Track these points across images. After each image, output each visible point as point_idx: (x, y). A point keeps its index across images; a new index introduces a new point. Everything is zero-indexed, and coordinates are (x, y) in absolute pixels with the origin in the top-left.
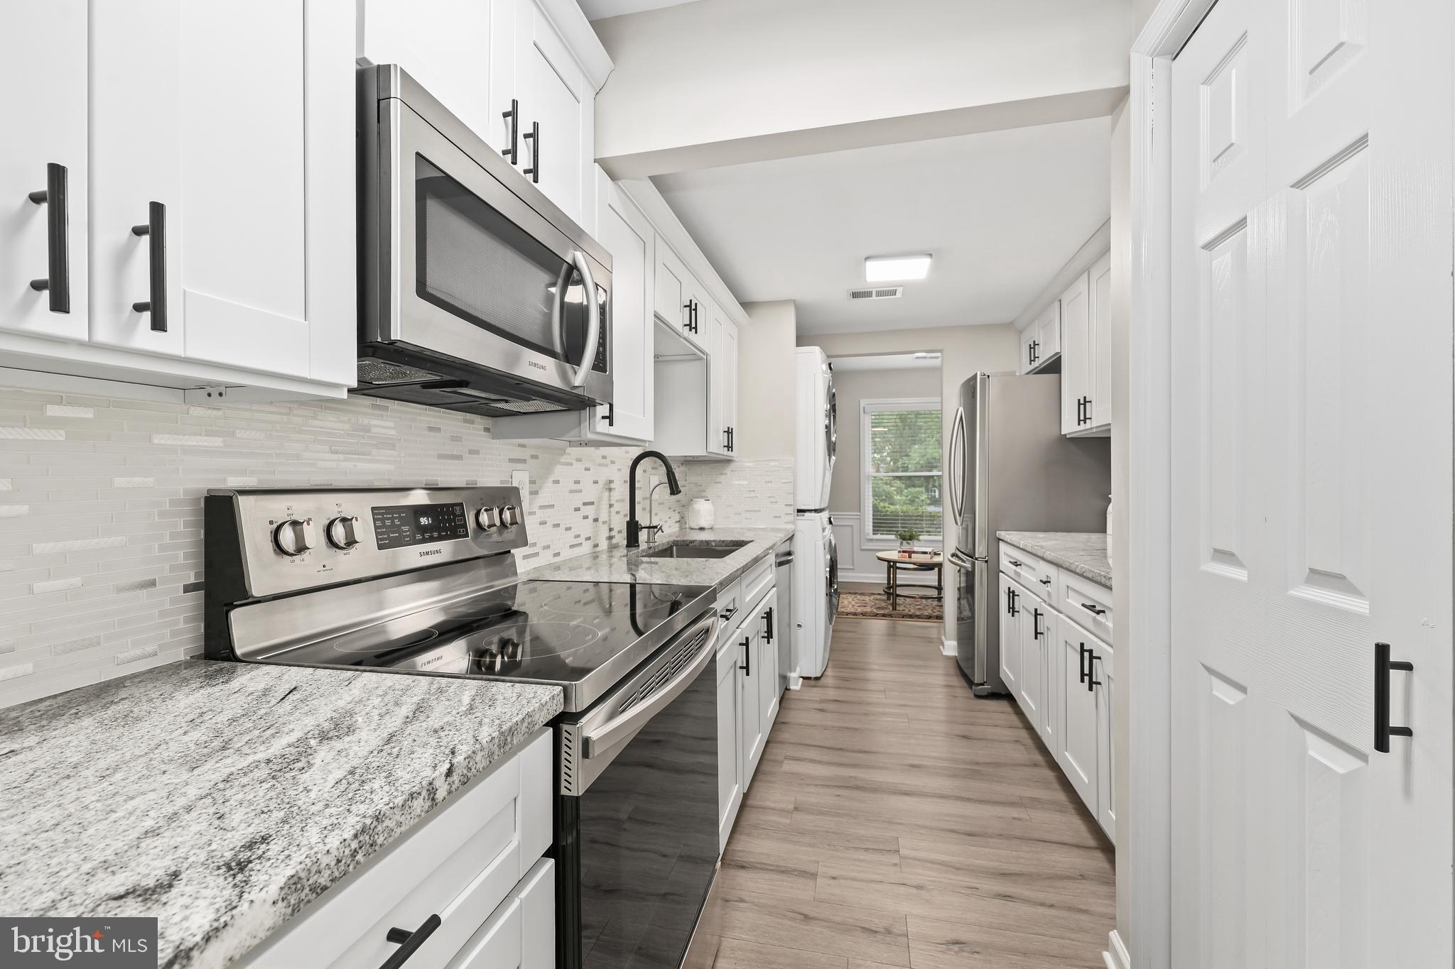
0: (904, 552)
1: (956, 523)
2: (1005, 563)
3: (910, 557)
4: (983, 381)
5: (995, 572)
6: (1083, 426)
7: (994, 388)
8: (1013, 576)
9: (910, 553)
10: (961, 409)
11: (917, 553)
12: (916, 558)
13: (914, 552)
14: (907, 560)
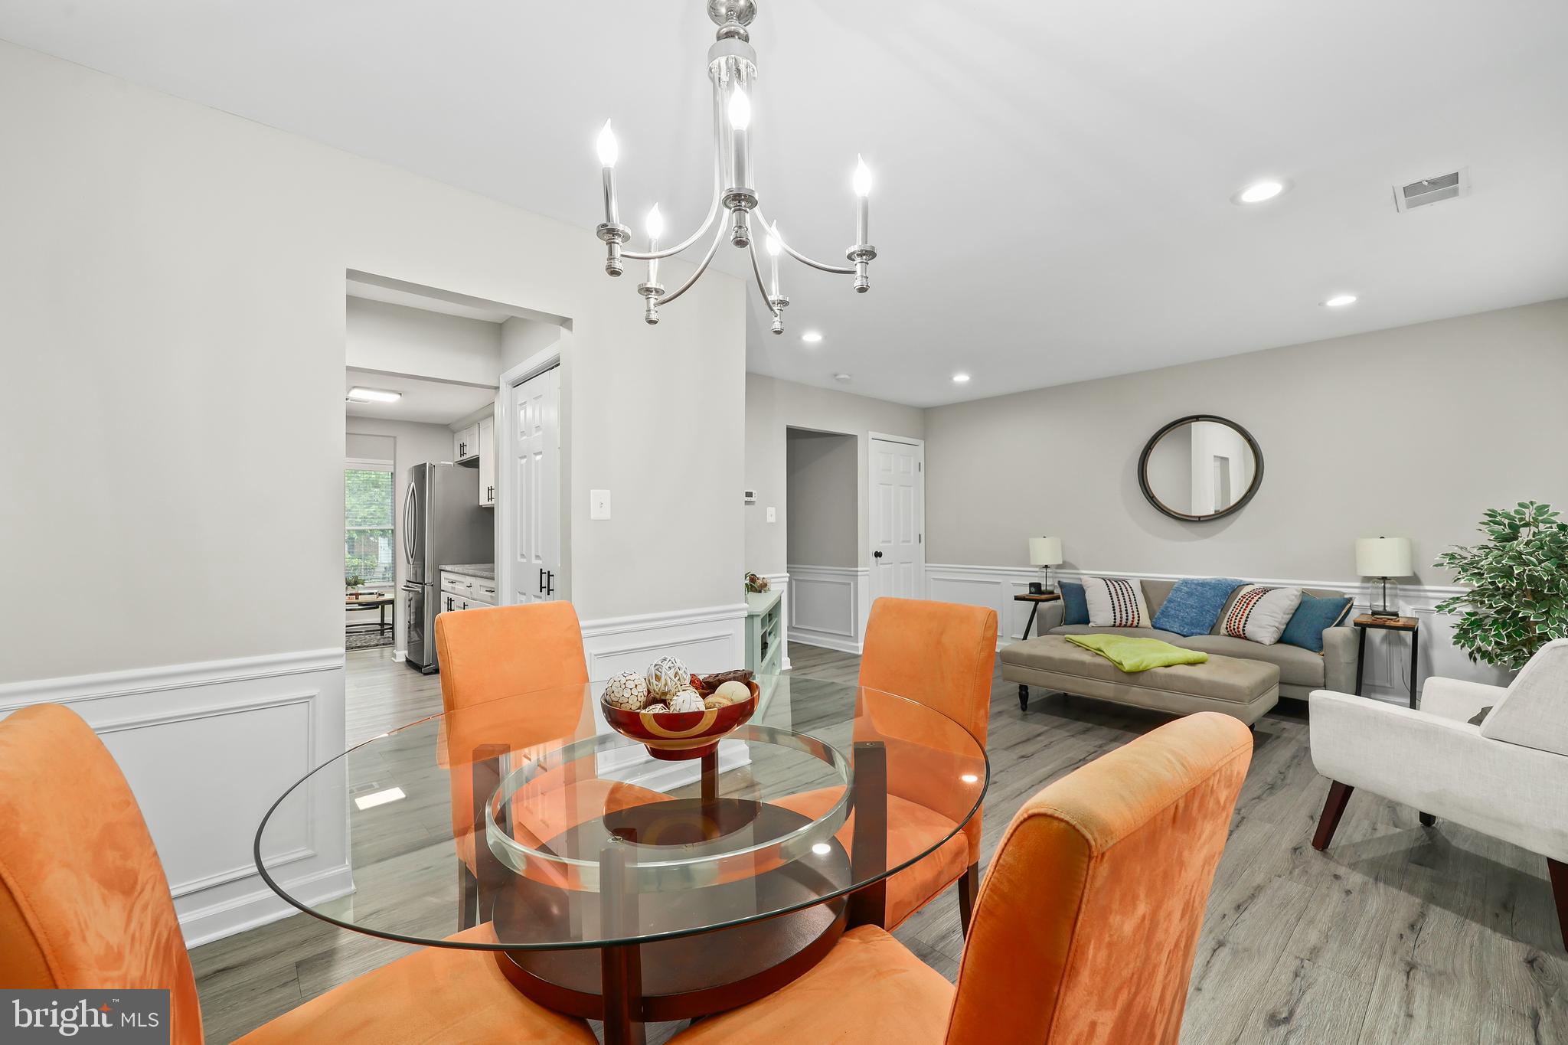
0: (351, 595)
1: (409, 562)
2: (445, 584)
3: (357, 599)
4: (431, 469)
5: (438, 590)
6: (490, 502)
7: (438, 475)
8: (450, 591)
9: (357, 595)
10: (413, 484)
11: (364, 594)
12: (362, 599)
13: (361, 594)
14: (355, 601)
